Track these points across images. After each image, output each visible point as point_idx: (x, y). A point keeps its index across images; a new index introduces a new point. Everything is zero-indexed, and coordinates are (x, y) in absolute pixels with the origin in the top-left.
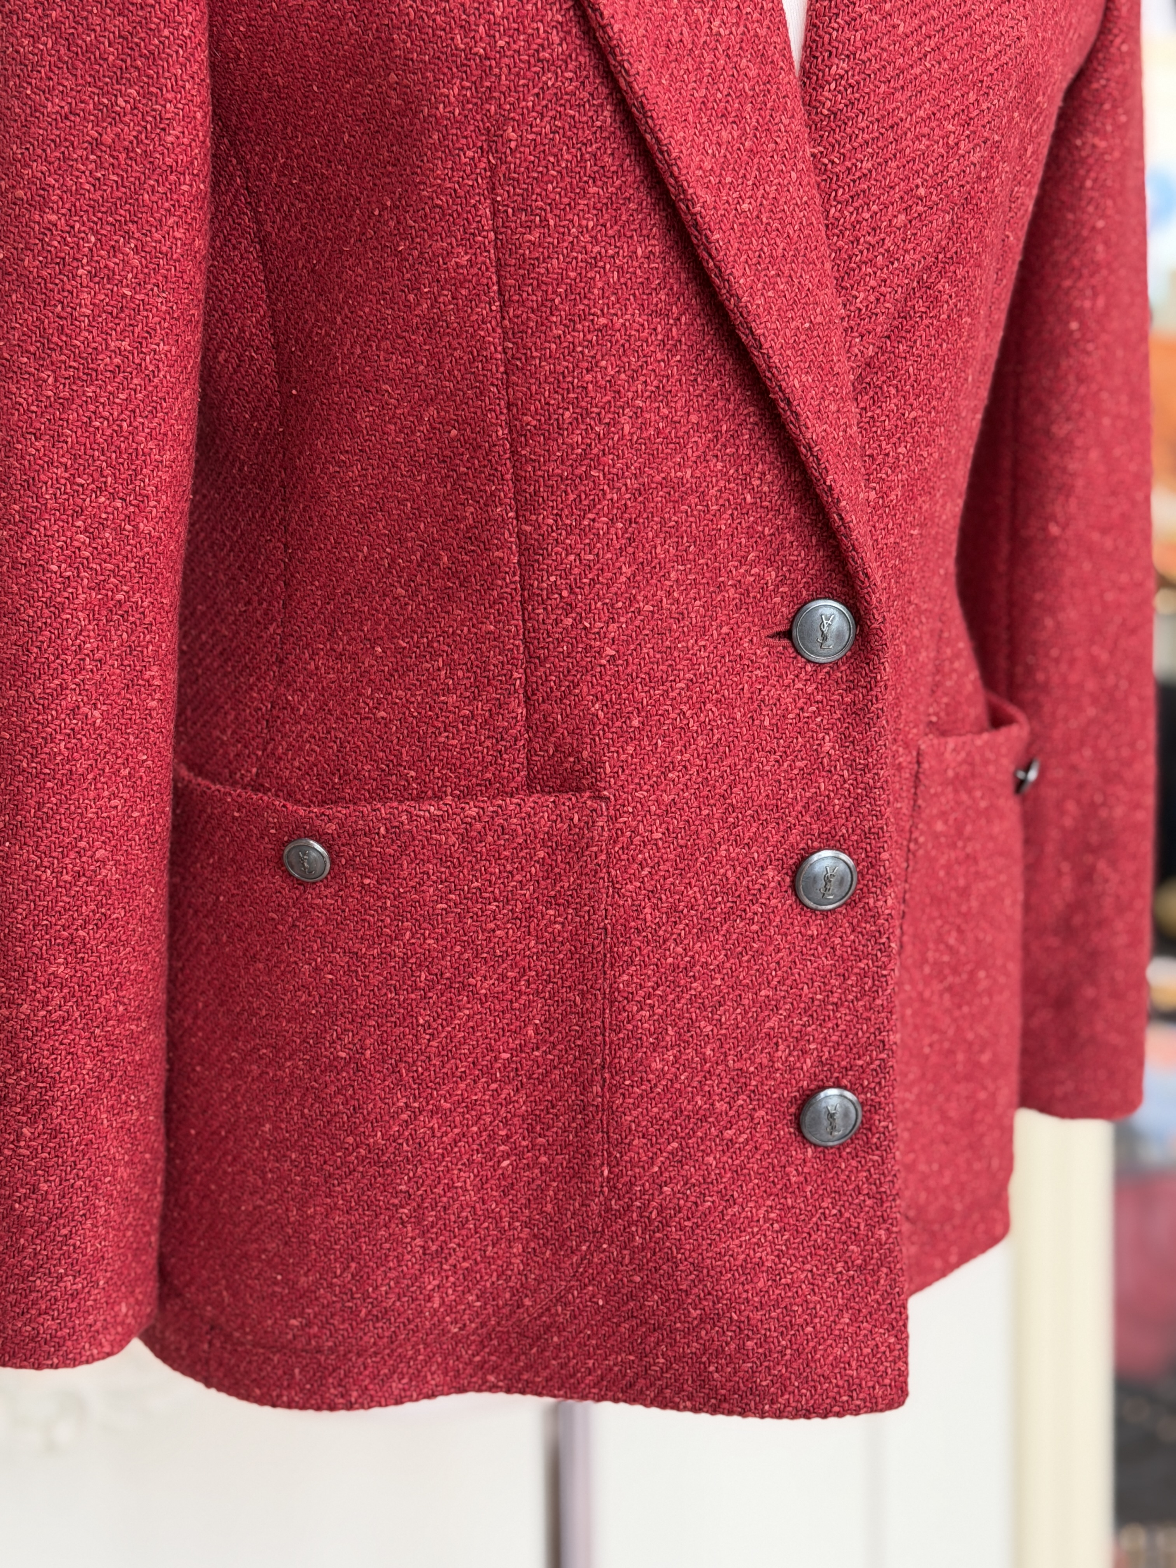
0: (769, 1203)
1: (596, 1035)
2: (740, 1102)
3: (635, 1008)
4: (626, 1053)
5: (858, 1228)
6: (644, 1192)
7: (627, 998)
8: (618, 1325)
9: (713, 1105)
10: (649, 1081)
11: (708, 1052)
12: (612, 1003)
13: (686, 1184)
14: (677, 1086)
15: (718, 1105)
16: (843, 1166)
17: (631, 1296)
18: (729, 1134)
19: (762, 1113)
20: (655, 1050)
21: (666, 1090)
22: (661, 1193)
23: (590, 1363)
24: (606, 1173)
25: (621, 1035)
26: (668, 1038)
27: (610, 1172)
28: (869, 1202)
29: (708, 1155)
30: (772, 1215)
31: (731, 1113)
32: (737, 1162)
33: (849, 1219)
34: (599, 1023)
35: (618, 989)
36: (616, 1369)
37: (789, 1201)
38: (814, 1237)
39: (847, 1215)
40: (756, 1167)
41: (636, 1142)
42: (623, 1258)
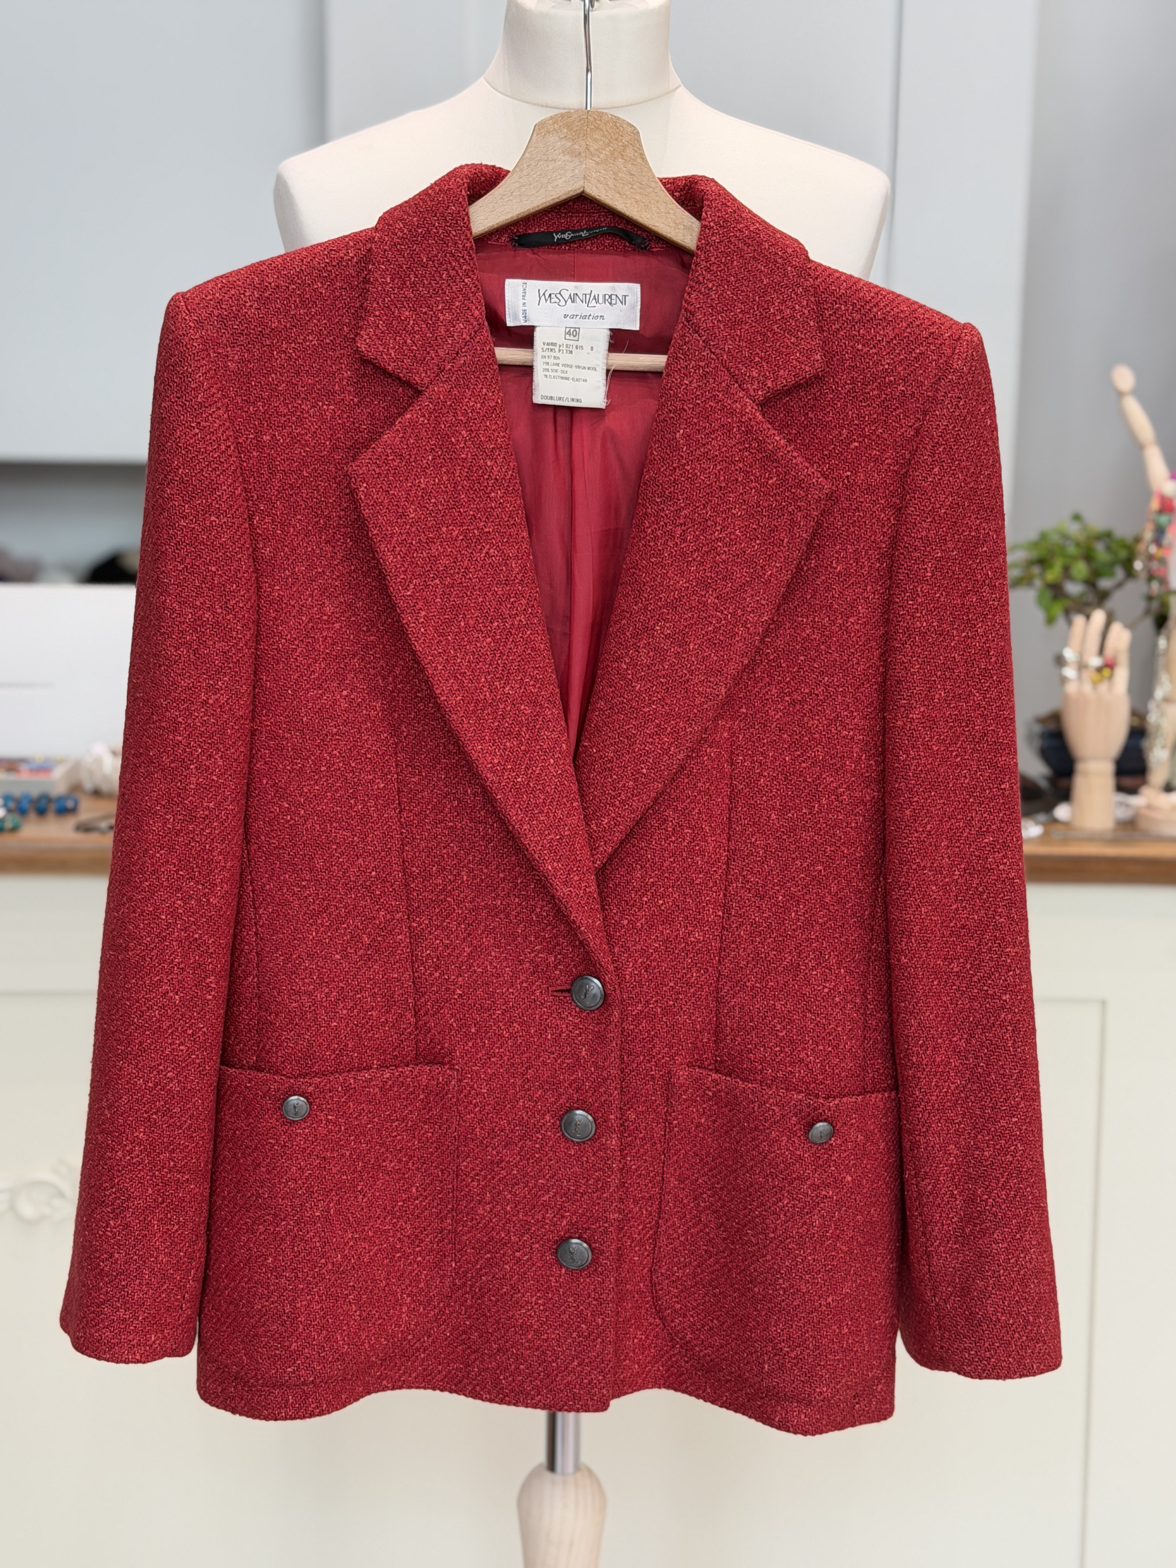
0: (538, 1295)
1: (449, 1192)
2: (525, 1238)
3: (470, 1180)
4: (464, 1203)
5: (587, 1315)
6: (473, 1277)
7: (466, 1174)
8: (456, 1347)
9: (510, 1237)
10: (476, 1219)
11: (508, 1208)
12: (457, 1176)
13: (493, 1277)
14: (491, 1224)
15: (512, 1238)
16: (582, 1280)
17: (464, 1332)
18: (517, 1254)
19: (537, 1246)
20: (479, 1204)
21: (486, 1226)
22: (481, 1279)
23: (440, 1367)
24: (454, 1265)
25: (462, 1194)
26: (487, 1198)
27: (456, 1265)
28: (595, 1302)
29: (506, 1264)
30: (540, 1302)
31: (520, 1243)
32: (522, 1270)
33: (582, 1310)
34: (450, 1186)
35: (461, 1169)
36: (453, 1372)
37: (550, 1295)
38: (562, 1317)
39: (581, 1307)
40: (532, 1274)
41: (468, 1251)
42: (462, 1310)
